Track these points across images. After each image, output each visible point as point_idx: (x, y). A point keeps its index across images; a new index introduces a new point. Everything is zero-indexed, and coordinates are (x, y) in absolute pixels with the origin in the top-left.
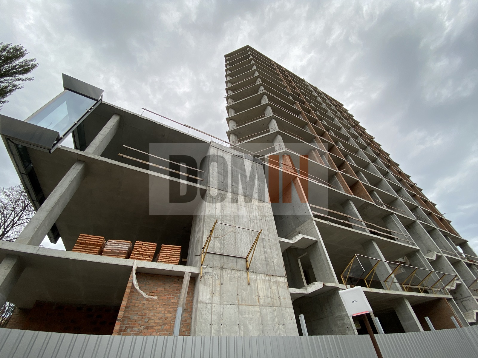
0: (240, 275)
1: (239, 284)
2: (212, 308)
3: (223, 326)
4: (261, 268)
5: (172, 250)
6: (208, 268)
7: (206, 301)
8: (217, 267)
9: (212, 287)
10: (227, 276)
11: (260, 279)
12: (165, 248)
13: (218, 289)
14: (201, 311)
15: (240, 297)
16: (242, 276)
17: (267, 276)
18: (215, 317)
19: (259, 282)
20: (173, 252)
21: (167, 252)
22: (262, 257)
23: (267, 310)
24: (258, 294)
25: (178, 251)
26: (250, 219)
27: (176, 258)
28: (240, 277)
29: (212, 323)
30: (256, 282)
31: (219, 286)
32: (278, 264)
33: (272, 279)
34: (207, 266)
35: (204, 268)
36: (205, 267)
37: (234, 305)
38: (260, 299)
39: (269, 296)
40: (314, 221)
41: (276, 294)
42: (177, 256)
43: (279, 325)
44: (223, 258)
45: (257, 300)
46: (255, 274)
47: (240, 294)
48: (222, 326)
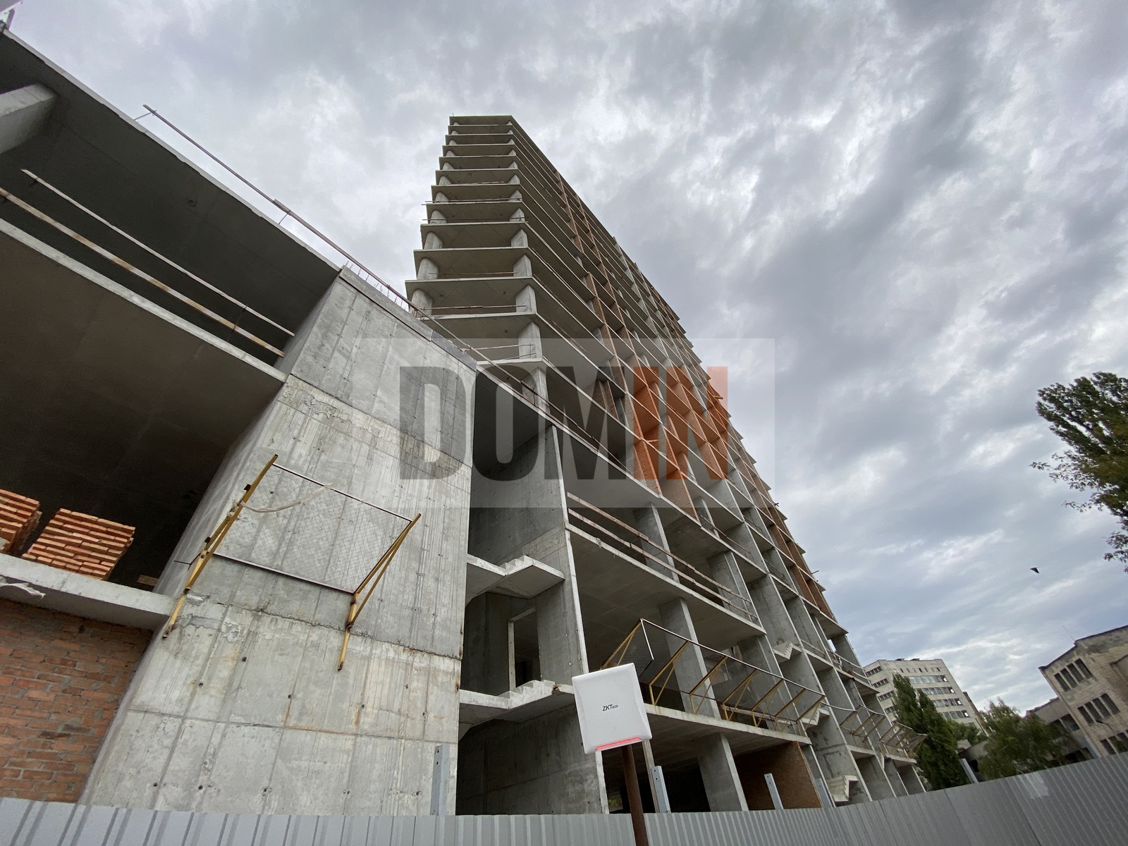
0: (320, 638)
1: (307, 665)
2: (180, 731)
3: (205, 792)
4: (393, 627)
5: (92, 533)
6: (208, 603)
7: (164, 705)
8: (241, 607)
9: (204, 667)
10: (273, 636)
11: (379, 658)
12: (66, 522)
13: (225, 673)
14: (133, 738)
15: (296, 704)
16: (323, 641)
17: (404, 650)
18: (181, 763)
19: (374, 666)
20: (97, 540)
21: (70, 534)
22: (406, 597)
23: (378, 749)
24: (363, 699)
25: (117, 538)
26: (401, 494)
27: (102, 560)
28: (316, 646)
29: (166, 780)
30: (367, 663)
31: (231, 664)
32: (448, 623)
33: (417, 659)
34: (208, 597)
35: (192, 602)
36: (199, 599)
37: (268, 726)
38: (362, 715)
39: (396, 707)
40: (566, 532)
41: (419, 704)
42: (106, 553)
43: (401, 795)
44: (276, 582)
45: (354, 718)
46: (369, 640)
47: (299, 696)
48: (202, 791)
